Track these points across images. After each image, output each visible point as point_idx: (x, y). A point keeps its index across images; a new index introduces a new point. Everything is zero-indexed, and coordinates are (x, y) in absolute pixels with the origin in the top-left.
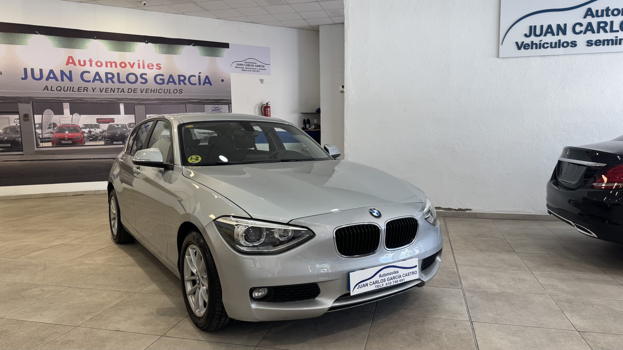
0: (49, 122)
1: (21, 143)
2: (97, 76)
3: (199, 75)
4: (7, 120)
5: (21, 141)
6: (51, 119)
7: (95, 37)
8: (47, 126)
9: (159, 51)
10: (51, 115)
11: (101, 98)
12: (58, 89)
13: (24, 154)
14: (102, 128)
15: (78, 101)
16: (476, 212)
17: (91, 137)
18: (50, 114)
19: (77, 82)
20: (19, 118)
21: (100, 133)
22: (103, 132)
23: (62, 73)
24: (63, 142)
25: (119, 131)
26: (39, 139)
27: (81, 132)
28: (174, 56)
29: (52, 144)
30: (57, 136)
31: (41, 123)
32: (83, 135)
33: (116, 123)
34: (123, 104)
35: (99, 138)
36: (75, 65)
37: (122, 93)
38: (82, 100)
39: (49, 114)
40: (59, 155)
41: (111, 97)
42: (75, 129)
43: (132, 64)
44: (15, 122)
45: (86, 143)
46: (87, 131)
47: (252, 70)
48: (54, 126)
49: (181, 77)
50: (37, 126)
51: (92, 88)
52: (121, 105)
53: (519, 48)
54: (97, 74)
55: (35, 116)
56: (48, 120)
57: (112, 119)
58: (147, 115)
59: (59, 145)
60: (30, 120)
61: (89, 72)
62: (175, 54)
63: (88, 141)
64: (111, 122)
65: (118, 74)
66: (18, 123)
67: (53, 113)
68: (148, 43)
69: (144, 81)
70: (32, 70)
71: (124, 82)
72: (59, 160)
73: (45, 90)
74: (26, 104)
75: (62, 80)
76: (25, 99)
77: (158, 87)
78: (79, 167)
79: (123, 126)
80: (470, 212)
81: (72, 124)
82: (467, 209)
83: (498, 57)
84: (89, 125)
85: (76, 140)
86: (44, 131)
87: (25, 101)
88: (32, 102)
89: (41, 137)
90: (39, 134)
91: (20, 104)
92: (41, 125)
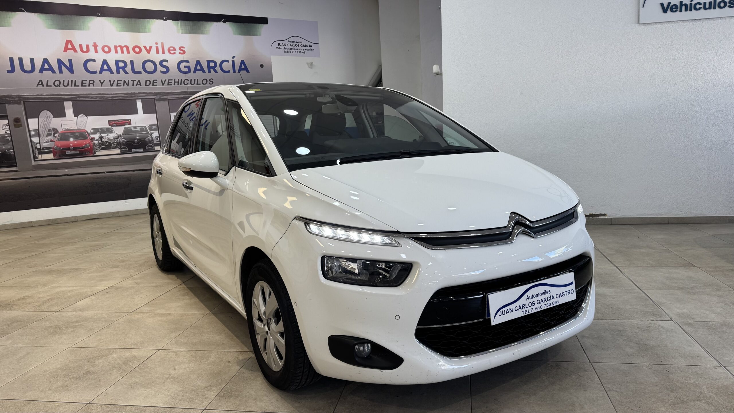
0: (47, 127)
1: (13, 156)
2: (105, 65)
3: (233, 59)
5: (13, 153)
6: (50, 124)
7: (99, 14)
8: (45, 132)
9: (181, 30)
10: (49, 118)
11: (113, 93)
12: (56, 85)
13: (18, 170)
14: (116, 132)
15: (82, 99)
16: (611, 217)
17: (103, 145)
18: (49, 117)
19: (80, 74)
20: (8, 124)
21: (114, 139)
22: (117, 137)
23: (60, 62)
24: (68, 152)
25: (138, 135)
26: (37, 150)
27: (89, 138)
28: (201, 36)
29: (54, 156)
30: (60, 145)
31: (38, 129)
32: (92, 143)
33: (133, 125)
34: (141, 100)
35: (113, 145)
36: (75, 51)
37: (139, 86)
38: (88, 97)
39: (46, 117)
40: (63, 170)
41: (124, 92)
42: (82, 135)
43: (148, 48)
44: (4, 129)
45: (96, 152)
46: (97, 136)
47: (296, 51)
48: (55, 132)
49: (210, 63)
50: (33, 133)
51: (100, 81)
52: (139, 101)
53: (665, 11)
54: (105, 62)
55: (29, 120)
56: (46, 125)
57: (128, 120)
58: (171, 113)
59: (63, 157)
60: (23, 126)
61: (94, 60)
62: (201, 34)
63: (99, 150)
64: (127, 124)
65: (132, 62)
66: (7, 130)
67: (52, 115)
68: (167, 21)
69: (164, 70)
70: (21, 60)
71: (140, 72)
72: (64, 176)
73: (39, 86)
74: (16, 106)
75: (61, 72)
76: (14, 99)
77: (183, 77)
78: (90, 183)
79: (143, 129)
80: (604, 217)
81: (78, 128)
82: (601, 214)
83: (638, 23)
84: (99, 129)
85: (85, 149)
86: (42, 139)
87: (15, 101)
88: (24, 102)
89: (38, 148)
90: (36, 143)
91: (9, 105)
92: (38, 131)
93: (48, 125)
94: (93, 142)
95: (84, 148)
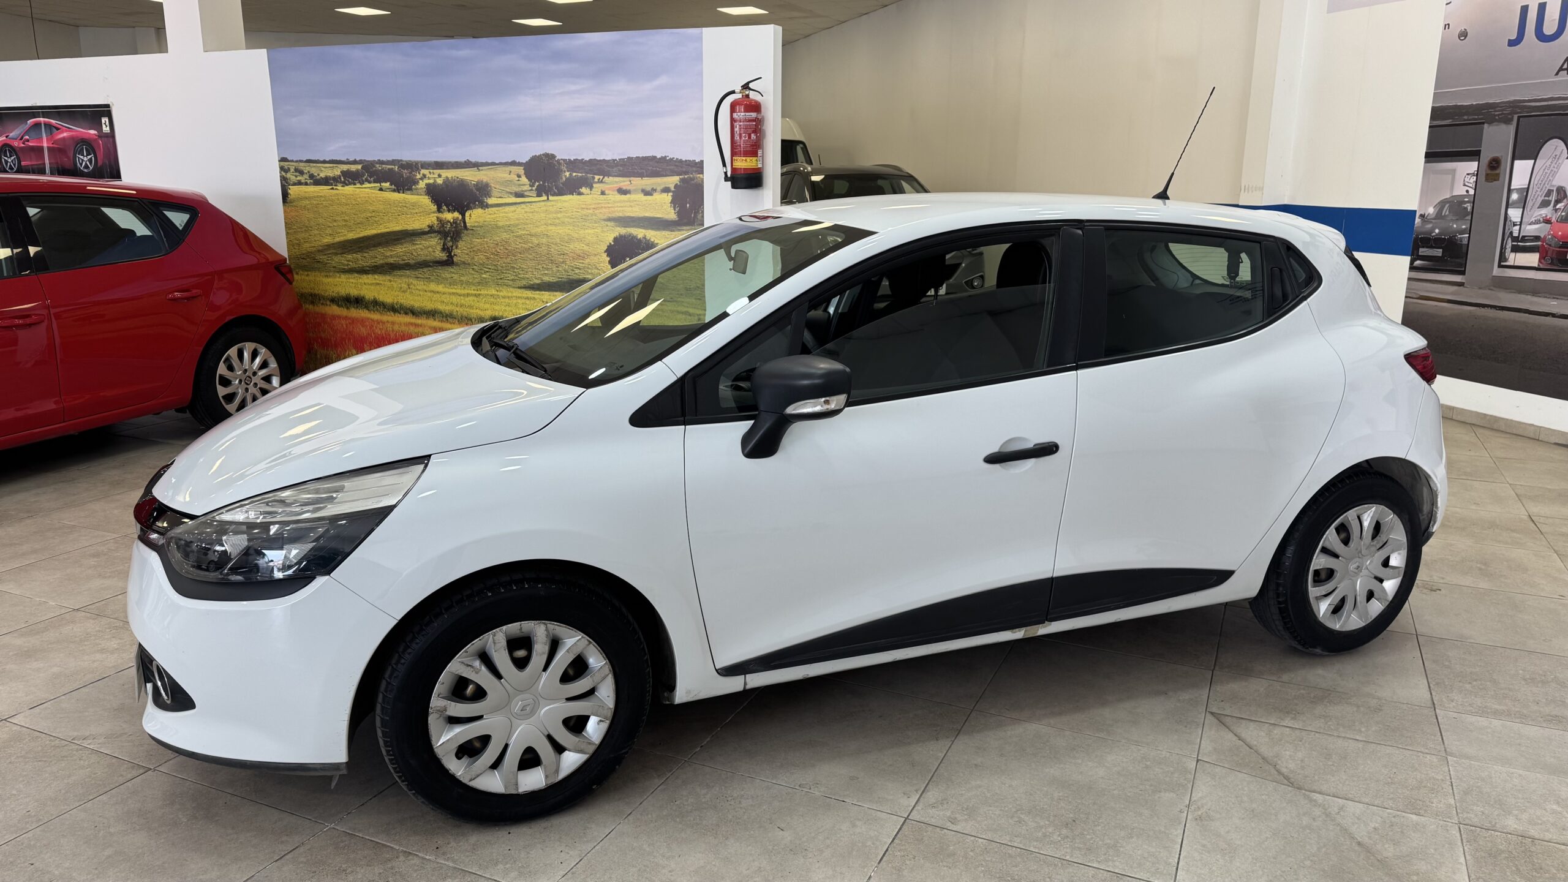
0: (1547, 183)
1: (1464, 249)
4: (1450, 176)
6: (1554, 176)
8: (1539, 197)
10: (1558, 159)
13: (1464, 283)
18: (1557, 157)
20: (1476, 172)
26: (1511, 241)
29: (1539, 260)
30: (1560, 233)
31: (1527, 186)
39: (1554, 155)
40: (1549, 300)
44: (1466, 184)
48: (1559, 197)
50: (1515, 196)
56: (1546, 179)
59: (1558, 266)
60: (1501, 178)
66: (1471, 185)
67: (1565, 152)
72: (1547, 316)
73: (1561, 72)
76: (1503, 110)
86: (1529, 213)
87: (1503, 116)
88: (1519, 118)
89: (1515, 234)
90: (1514, 222)
91: (1488, 127)
92: (1525, 194)
93: (1550, 178)
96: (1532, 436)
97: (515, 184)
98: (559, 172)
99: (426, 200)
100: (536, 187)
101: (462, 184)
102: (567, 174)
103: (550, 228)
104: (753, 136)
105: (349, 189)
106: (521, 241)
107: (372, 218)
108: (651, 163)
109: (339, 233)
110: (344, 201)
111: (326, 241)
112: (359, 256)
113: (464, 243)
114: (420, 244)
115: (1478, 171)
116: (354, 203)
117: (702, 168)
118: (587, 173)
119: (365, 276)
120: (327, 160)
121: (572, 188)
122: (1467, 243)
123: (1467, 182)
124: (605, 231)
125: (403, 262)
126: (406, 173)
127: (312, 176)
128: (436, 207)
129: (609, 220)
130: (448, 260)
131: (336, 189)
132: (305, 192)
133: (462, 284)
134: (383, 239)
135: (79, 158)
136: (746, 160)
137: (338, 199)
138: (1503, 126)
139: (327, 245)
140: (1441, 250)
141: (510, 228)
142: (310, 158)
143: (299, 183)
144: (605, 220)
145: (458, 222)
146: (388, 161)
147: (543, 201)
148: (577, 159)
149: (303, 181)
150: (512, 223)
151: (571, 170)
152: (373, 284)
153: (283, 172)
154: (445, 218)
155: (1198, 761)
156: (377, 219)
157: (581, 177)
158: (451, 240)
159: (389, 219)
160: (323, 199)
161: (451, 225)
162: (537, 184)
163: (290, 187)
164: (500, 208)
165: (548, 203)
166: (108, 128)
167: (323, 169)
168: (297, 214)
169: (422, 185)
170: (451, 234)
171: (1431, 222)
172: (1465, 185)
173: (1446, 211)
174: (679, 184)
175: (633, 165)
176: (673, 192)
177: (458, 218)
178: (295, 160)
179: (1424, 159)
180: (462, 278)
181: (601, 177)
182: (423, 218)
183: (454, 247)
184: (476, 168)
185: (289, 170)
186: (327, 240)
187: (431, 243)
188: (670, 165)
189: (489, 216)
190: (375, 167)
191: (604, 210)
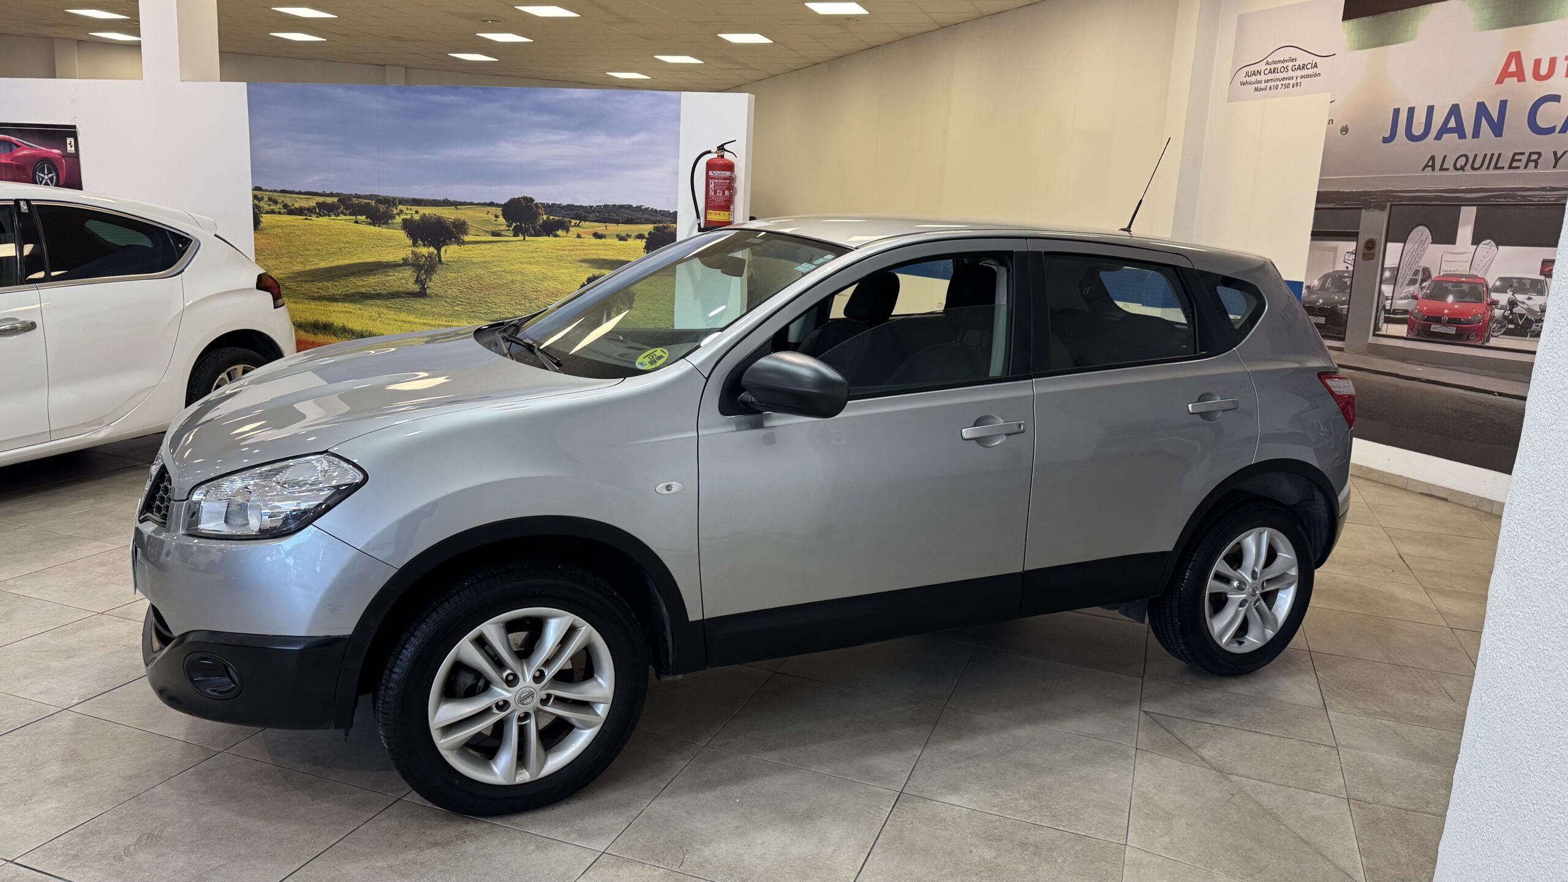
0: (1414, 264)
1: (1344, 319)
4: (1332, 254)
6: (1420, 258)
8: (1408, 277)
10: (1424, 243)
12: (1458, 166)
15: (1502, 201)
17: (1511, 322)
19: (1515, 136)
20: (1354, 251)
23: (1482, 109)
24: (1435, 328)
26: (1384, 313)
27: (1487, 301)
29: (1408, 331)
30: (1425, 308)
31: (1398, 266)
32: (1490, 313)
35: (1532, 327)
36: (1522, 78)
38: (1514, 197)
39: (1420, 240)
40: (1415, 367)
42: (1475, 290)
45: (1491, 339)
46: (1503, 298)
48: (1425, 277)
50: (1387, 274)
51: (1555, 153)
55: (1389, 245)
56: (1414, 260)
59: (1425, 337)
60: (1375, 257)
61: (1556, 98)
63: (1499, 333)
66: (1350, 262)
67: (1430, 237)
70: (1411, 111)
72: (1414, 380)
73: (1427, 169)
75: (1476, 134)
76: (1377, 198)
78: (1456, 411)
81: (1474, 272)
84: (1513, 280)
85: (1469, 326)
86: (1399, 289)
87: (1377, 203)
88: (1391, 205)
89: (1388, 307)
90: (1386, 297)
91: (1365, 212)
92: (1396, 272)
93: (1417, 259)
94: (1492, 312)
95: (1468, 324)
96: (1400, 485)
97: (491, 224)
98: (536, 215)
99: (401, 235)
100: (513, 227)
101: (439, 222)
102: (545, 217)
103: (525, 266)
104: (727, 192)
105: (324, 220)
106: (494, 277)
107: (347, 249)
108: (627, 211)
109: (311, 262)
110: (318, 231)
111: (295, 268)
112: (330, 284)
113: (438, 276)
114: (394, 276)
115: (1356, 250)
116: (328, 233)
117: (676, 218)
118: (564, 217)
119: (335, 304)
120: (303, 191)
121: (549, 229)
122: (1346, 313)
123: (1348, 260)
124: (579, 272)
125: (375, 292)
126: (383, 208)
127: (285, 206)
128: (411, 241)
129: (584, 261)
130: (419, 292)
131: (310, 219)
132: (278, 221)
133: (434, 316)
134: (355, 269)
135: (39, 175)
136: (719, 214)
137: (311, 229)
138: (1377, 212)
139: (297, 273)
140: (1324, 318)
141: (485, 265)
142: (285, 189)
143: (273, 212)
144: (580, 261)
145: (433, 256)
146: (365, 195)
147: (519, 241)
148: (554, 204)
149: (276, 210)
150: (487, 260)
151: (548, 213)
152: (343, 311)
153: (256, 201)
154: (421, 252)
155: (1137, 749)
156: (350, 250)
157: (558, 220)
158: (425, 273)
159: (363, 251)
160: (295, 228)
161: (426, 259)
162: (514, 224)
163: (262, 215)
164: (477, 245)
165: (525, 243)
166: (73, 148)
167: (297, 200)
168: (268, 241)
169: (398, 220)
170: (425, 268)
171: (1316, 293)
172: (1345, 262)
173: (1328, 284)
174: (653, 231)
175: (609, 212)
176: (647, 238)
177: (433, 253)
178: (269, 189)
179: (1310, 237)
180: (434, 310)
181: (578, 222)
182: (397, 251)
183: (428, 280)
184: (454, 207)
185: (262, 198)
186: (299, 268)
187: (404, 275)
188: (646, 214)
189: (464, 252)
190: (352, 200)
191: (579, 252)
